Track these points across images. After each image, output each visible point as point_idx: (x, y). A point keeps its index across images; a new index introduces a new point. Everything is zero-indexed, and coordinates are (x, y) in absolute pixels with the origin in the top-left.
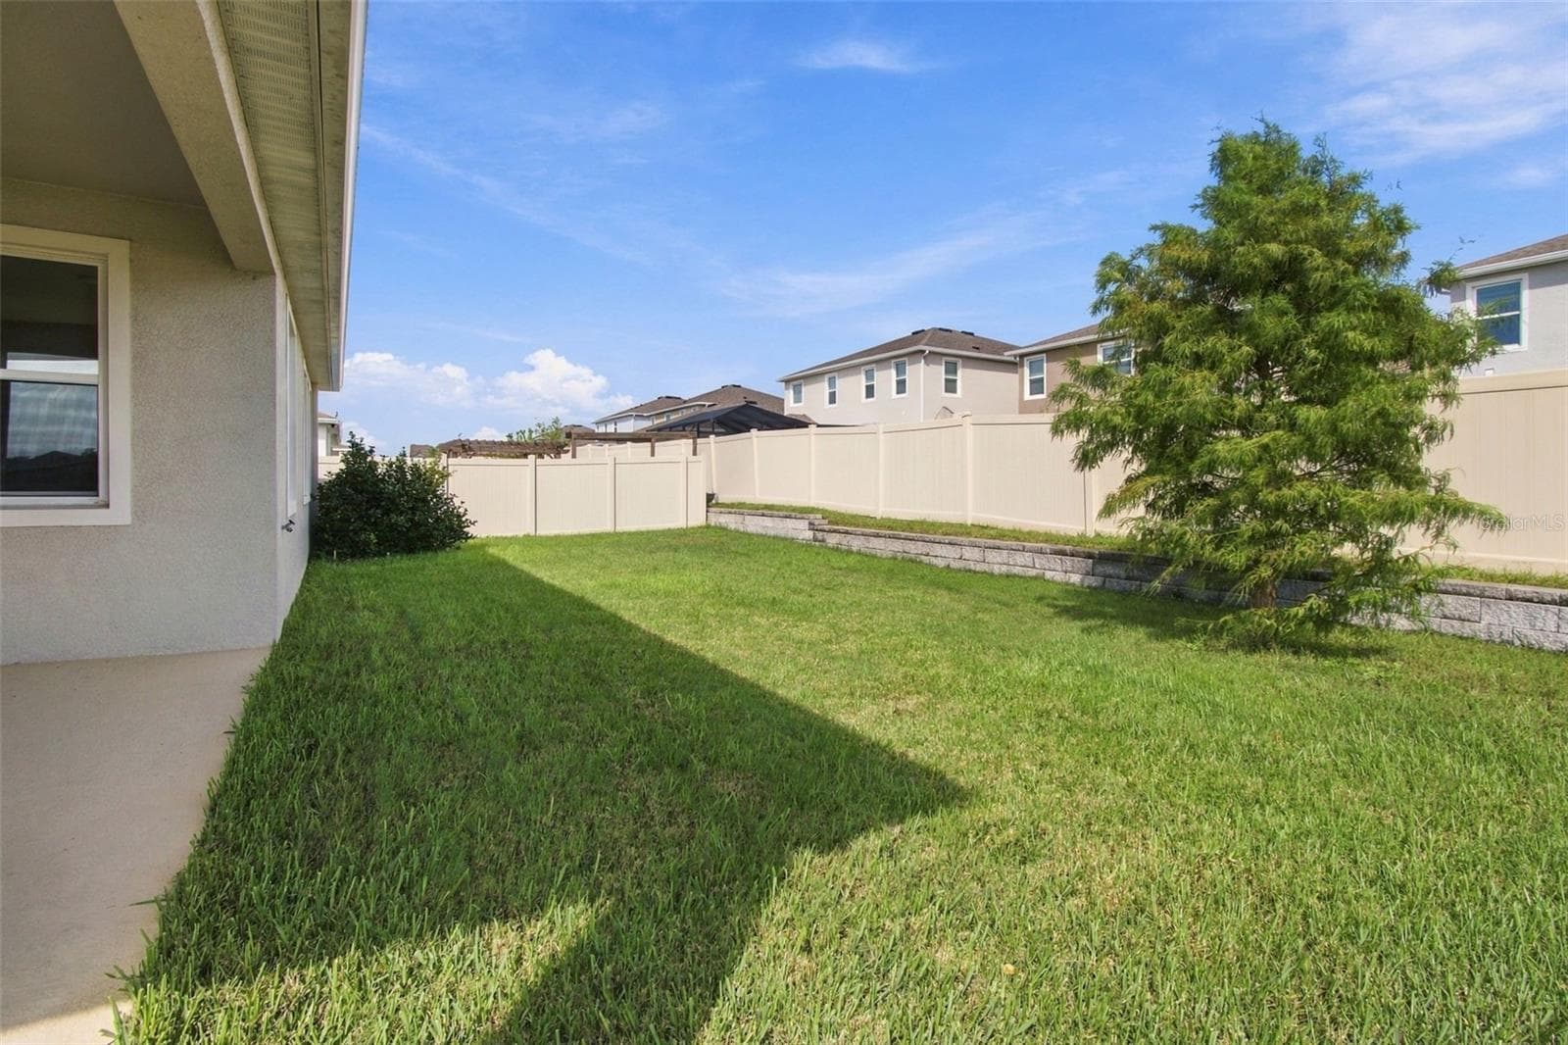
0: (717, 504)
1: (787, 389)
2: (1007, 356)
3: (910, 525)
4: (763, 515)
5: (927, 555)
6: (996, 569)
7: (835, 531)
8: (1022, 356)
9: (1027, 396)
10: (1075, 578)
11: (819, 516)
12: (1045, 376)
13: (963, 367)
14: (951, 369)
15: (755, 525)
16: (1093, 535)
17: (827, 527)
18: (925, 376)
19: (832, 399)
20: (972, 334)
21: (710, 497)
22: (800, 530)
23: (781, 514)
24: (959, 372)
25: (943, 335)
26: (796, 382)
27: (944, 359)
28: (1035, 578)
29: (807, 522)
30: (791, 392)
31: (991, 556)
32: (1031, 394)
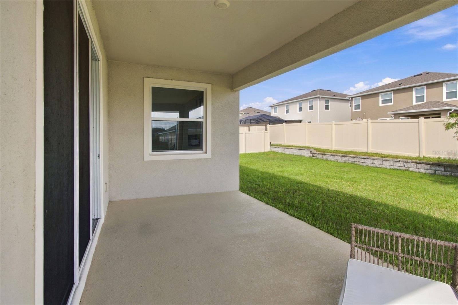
0: (272, 145)
1: (272, 109)
2: (347, 98)
3: (346, 153)
4: (292, 149)
5: (359, 162)
6: (388, 167)
7: (320, 154)
8: (352, 98)
9: (354, 110)
10: (423, 171)
11: (313, 149)
12: (360, 104)
13: (331, 101)
14: (327, 102)
15: (288, 151)
16: (423, 157)
17: (317, 153)
18: (319, 104)
19: (287, 112)
20: (330, 91)
21: (270, 143)
22: (307, 154)
23: (299, 148)
24: (330, 103)
25: (322, 91)
26: (274, 107)
27: (325, 99)
28: (406, 170)
29: (309, 151)
30: (274, 110)
31: (385, 162)
32: (355, 109)
